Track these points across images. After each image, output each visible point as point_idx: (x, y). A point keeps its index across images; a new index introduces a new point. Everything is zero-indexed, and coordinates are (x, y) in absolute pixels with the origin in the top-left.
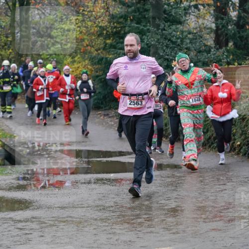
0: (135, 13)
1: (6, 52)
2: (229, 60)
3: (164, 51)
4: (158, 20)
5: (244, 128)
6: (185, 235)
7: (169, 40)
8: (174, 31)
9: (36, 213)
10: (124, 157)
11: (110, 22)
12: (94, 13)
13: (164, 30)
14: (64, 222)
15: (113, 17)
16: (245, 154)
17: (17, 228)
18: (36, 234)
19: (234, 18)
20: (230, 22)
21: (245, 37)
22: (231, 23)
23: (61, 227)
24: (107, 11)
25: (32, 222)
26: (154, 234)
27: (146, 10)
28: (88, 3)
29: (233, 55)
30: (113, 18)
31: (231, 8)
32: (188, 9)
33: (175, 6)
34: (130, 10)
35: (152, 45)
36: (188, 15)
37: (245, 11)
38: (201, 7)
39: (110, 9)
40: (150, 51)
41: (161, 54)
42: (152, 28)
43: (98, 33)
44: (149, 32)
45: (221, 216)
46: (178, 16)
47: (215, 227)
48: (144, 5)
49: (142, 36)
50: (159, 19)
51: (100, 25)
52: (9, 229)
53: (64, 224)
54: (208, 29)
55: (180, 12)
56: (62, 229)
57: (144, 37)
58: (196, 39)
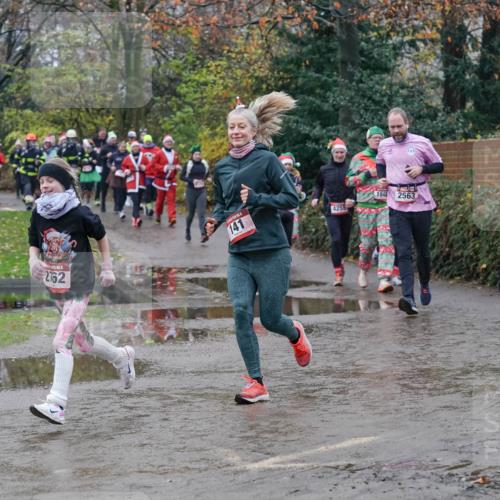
0: (314, 54)
1: (103, 120)
2: (466, 130)
3: (361, 116)
4: (350, 66)
5: (493, 241)
6: (399, 415)
7: (370, 98)
8: (378, 84)
9: (156, 382)
10: (297, 289)
11: (272, 70)
12: (245, 55)
13: (362, 82)
14: (201, 396)
15: (277, 61)
16: (495, 284)
17: (125, 407)
18: (155, 416)
19: (475, 63)
20: (468, 68)
21: (493, 92)
22: (470, 70)
23: (197, 404)
24: (267, 52)
25: (149, 396)
26: (350, 415)
27: (332, 50)
28: (237, 39)
29: (474, 123)
30: (278, 64)
31: (470, 46)
32: (400, 49)
33: (379, 43)
34: (305, 49)
35: (342, 106)
36: (399, 58)
37: (492, 50)
38: (421, 45)
39: (273, 48)
40: (338, 116)
41: (357, 121)
42: (340, 79)
43: (254, 88)
44: (337, 86)
45: (457, 386)
46: (383, 60)
47: (448, 404)
48: (328, 41)
49: (326, 92)
50: (353, 64)
51: (256, 74)
52: (113, 408)
53: (201, 399)
54: (432, 79)
55: (388, 52)
56: (199, 407)
57: (328, 94)
58: (413, 96)
